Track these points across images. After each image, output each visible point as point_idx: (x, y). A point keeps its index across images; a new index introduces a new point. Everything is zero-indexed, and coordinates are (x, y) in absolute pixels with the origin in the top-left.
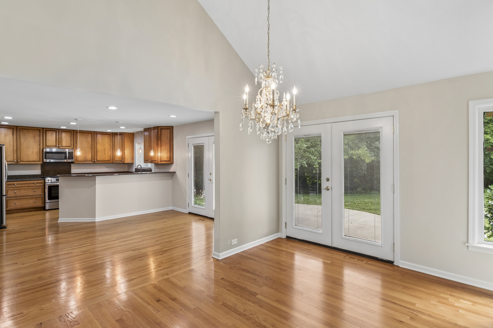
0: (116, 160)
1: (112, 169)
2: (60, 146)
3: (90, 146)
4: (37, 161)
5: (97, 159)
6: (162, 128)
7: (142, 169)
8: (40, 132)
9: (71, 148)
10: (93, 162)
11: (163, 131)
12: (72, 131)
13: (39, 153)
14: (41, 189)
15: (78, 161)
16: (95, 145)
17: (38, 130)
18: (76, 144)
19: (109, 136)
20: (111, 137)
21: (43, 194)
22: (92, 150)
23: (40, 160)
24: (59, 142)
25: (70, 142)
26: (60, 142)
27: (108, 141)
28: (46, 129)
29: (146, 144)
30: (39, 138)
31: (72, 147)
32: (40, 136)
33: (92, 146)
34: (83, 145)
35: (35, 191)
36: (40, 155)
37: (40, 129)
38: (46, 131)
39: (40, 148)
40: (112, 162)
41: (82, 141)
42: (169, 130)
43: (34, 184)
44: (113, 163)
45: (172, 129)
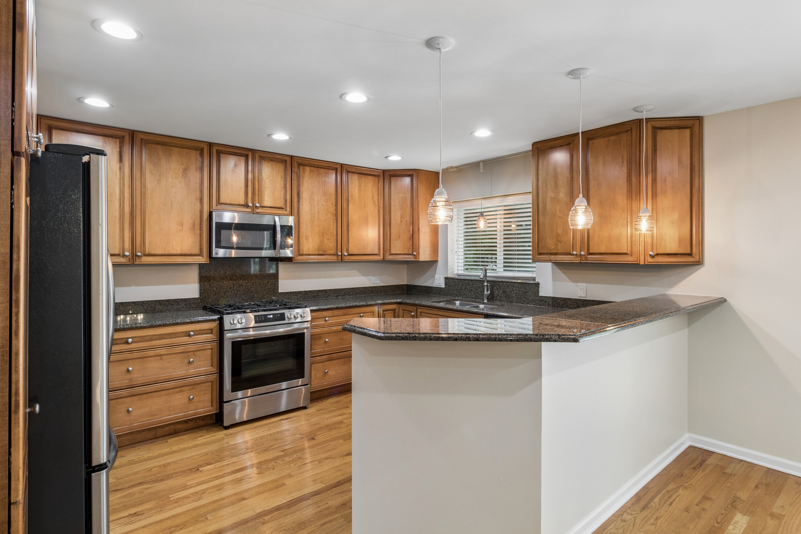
0: (392, 252)
1: (373, 278)
2: (258, 205)
3: (332, 209)
4: (194, 253)
5: (347, 251)
6: (658, 124)
7: (488, 281)
8: (202, 154)
9: (285, 212)
10: (340, 257)
11: (662, 136)
12: (288, 159)
13: (197, 227)
14: (209, 352)
15: (302, 255)
16: (345, 206)
17: (196, 149)
18: (299, 201)
19: (376, 179)
20: (381, 184)
21: (214, 370)
22: (337, 222)
23: (201, 249)
24: (253, 187)
25: (283, 192)
26: (257, 192)
27: (373, 195)
28: (220, 148)
29: (550, 194)
30: (198, 175)
31: (288, 209)
32: (202, 169)
33: (336, 210)
34: (316, 204)
35: (190, 363)
36: (201, 235)
37: (202, 145)
38: (219, 153)
39: (201, 212)
40: (381, 257)
41: (312, 192)
42: (688, 131)
43: (189, 336)
44: (384, 261)
45: (696, 129)
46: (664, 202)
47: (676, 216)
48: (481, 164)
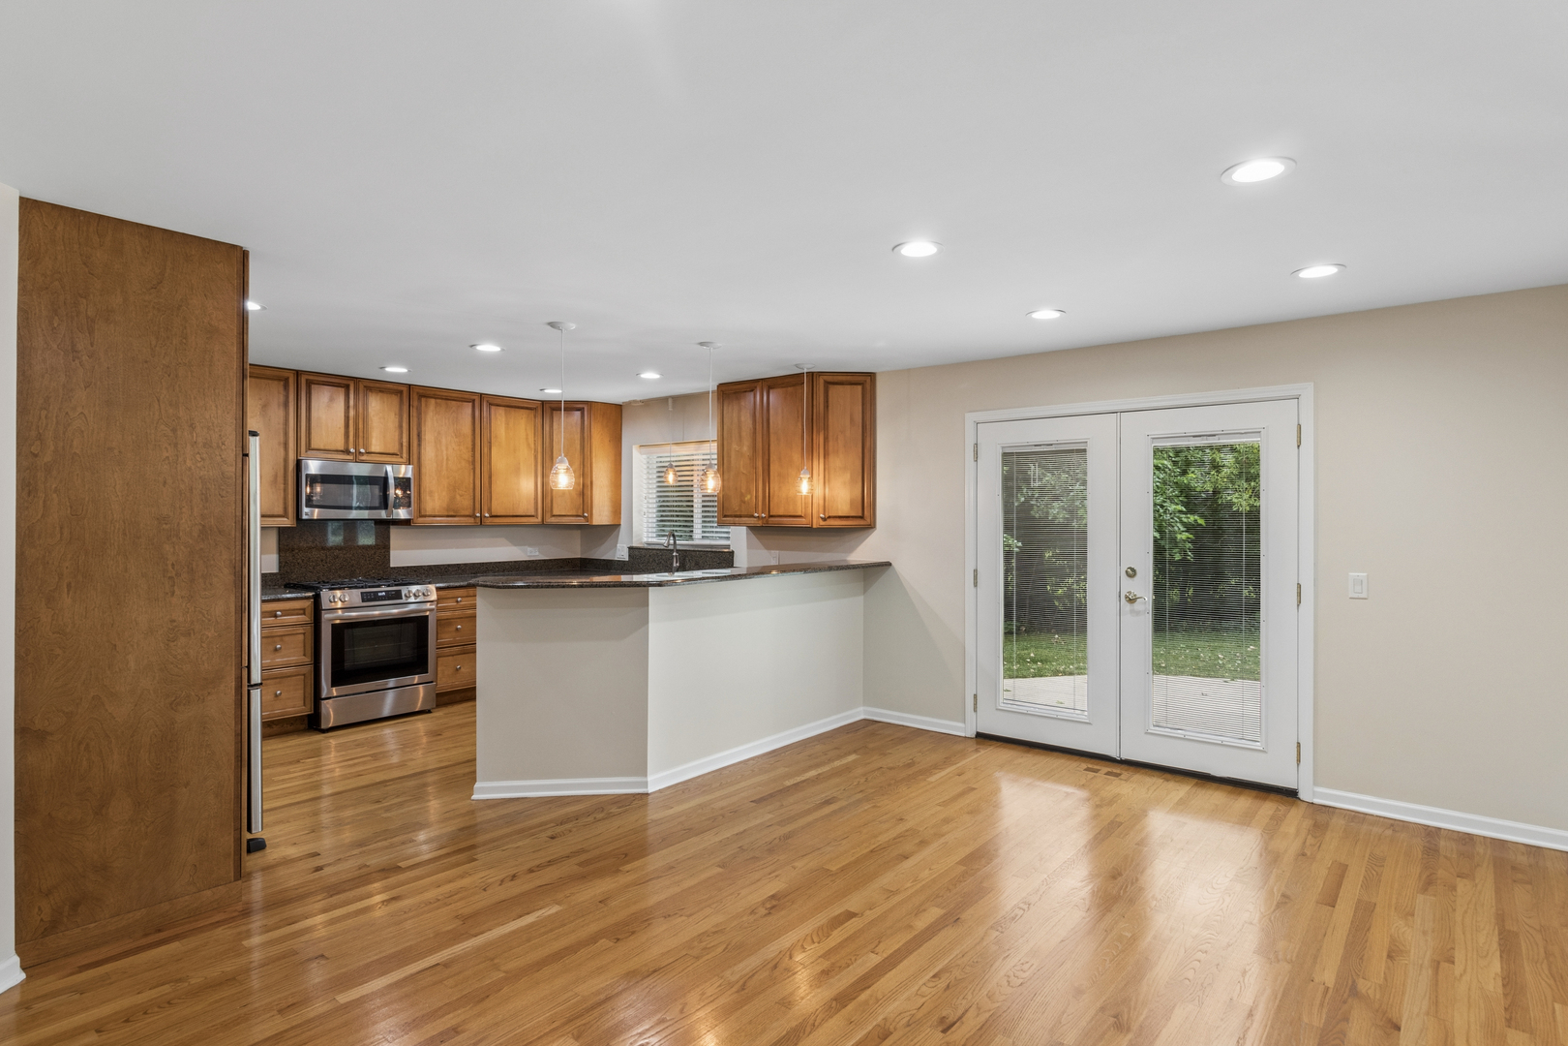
0: (555, 513)
1: (529, 549)
2: (362, 450)
3: (468, 455)
4: (276, 513)
5: (490, 511)
6: (829, 379)
8: (286, 387)
9: (401, 460)
10: (478, 520)
11: (834, 391)
12: (405, 389)
13: (280, 479)
14: (301, 637)
15: (425, 516)
16: (485, 450)
17: (279, 379)
18: (419, 445)
19: (532, 413)
20: (539, 420)
21: (308, 659)
22: (474, 469)
23: (285, 509)
24: (356, 429)
25: (397, 434)
26: (361, 434)
27: (527, 435)
28: (311, 378)
29: (735, 446)
30: (281, 413)
31: (405, 455)
32: (286, 405)
33: (474, 456)
34: (444, 448)
35: (276, 650)
36: (285, 490)
37: (286, 374)
38: (309, 383)
39: (286, 460)
40: (540, 519)
41: (439, 433)
42: (860, 387)
43: (276, 616)
44: (543, 525)
45: (868, 386)
46: (836, 461)
47: (847, 476)
48: (670, 401)
